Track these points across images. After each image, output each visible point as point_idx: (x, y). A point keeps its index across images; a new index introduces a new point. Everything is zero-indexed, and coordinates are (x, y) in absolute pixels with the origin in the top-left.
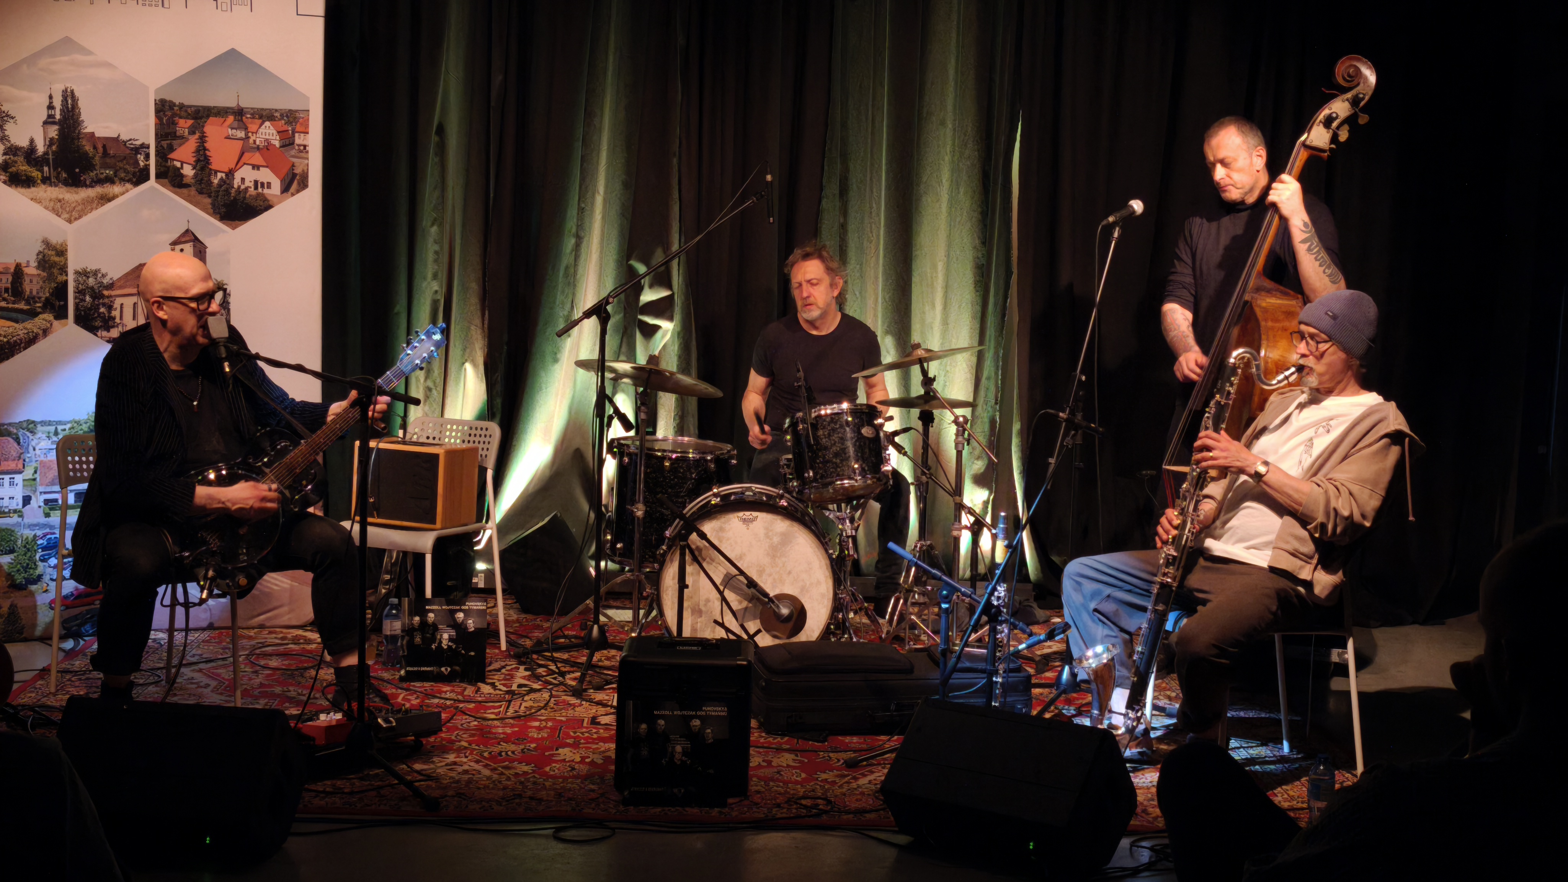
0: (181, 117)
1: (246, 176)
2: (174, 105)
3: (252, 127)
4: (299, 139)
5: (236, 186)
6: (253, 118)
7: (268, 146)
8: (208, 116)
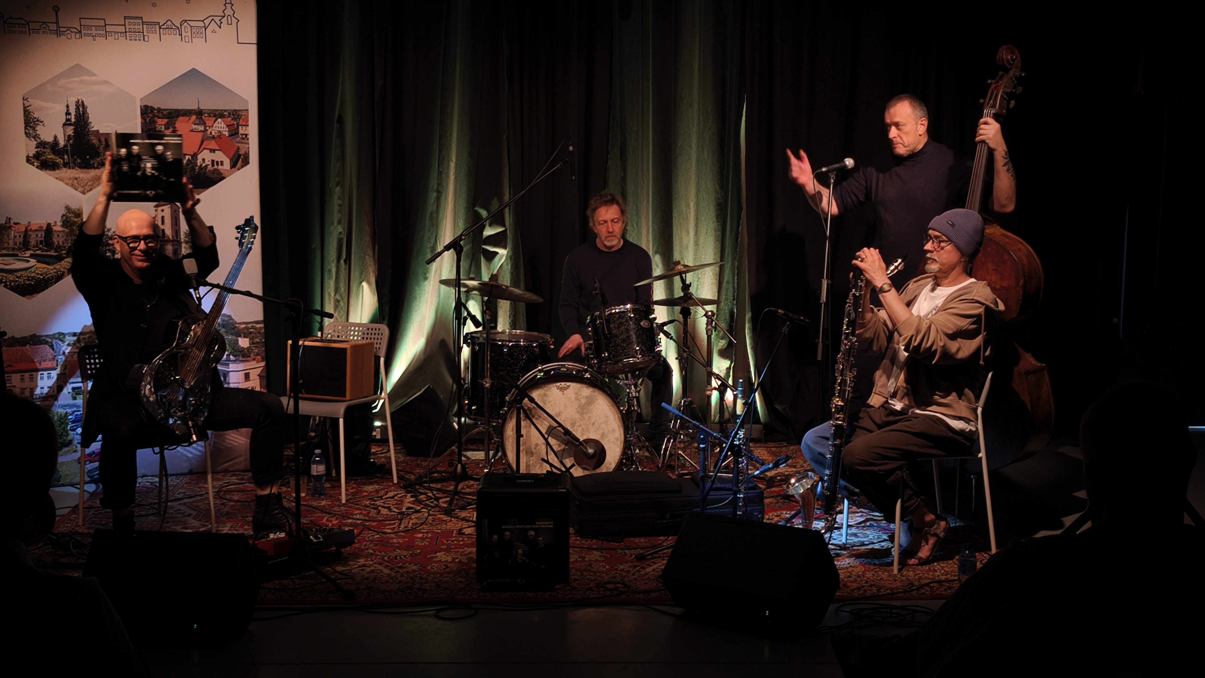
0: (159, 118)
1: (206, 157)
2: (154, 109)
3: (209, 123)
4: (241, 131)
5: (199, 164)
6: (210, 116)
7: (220, 135)
8: (178, 116)
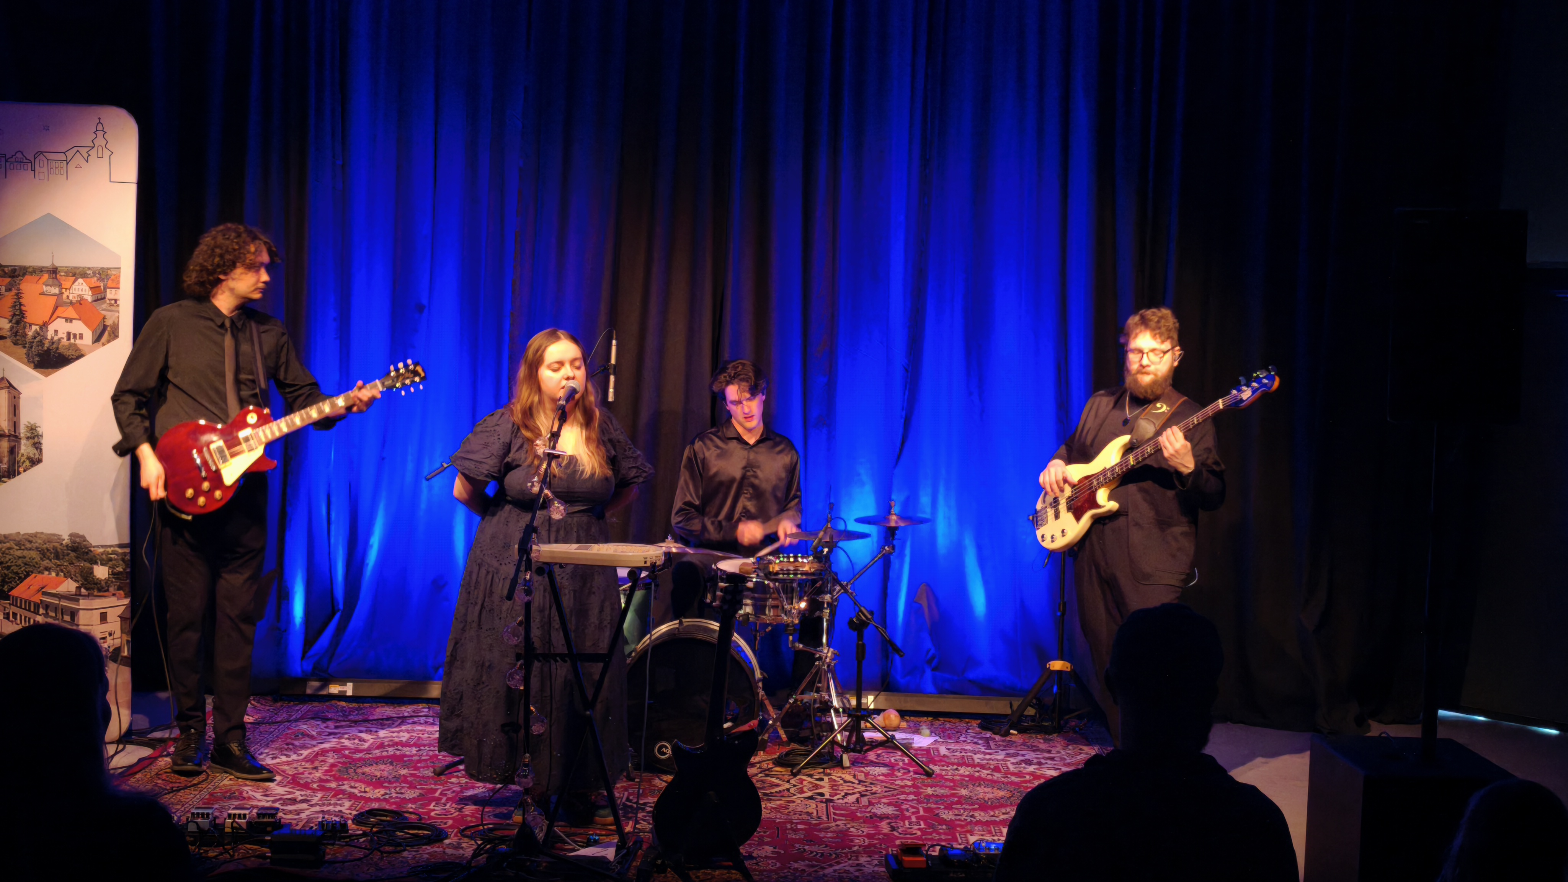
1: (59, 329)
3: (66, 284)
4: (110, 294)
5: (49, 337)
6: (67, 276)
7: (81, 302)
8: (24, 274)
